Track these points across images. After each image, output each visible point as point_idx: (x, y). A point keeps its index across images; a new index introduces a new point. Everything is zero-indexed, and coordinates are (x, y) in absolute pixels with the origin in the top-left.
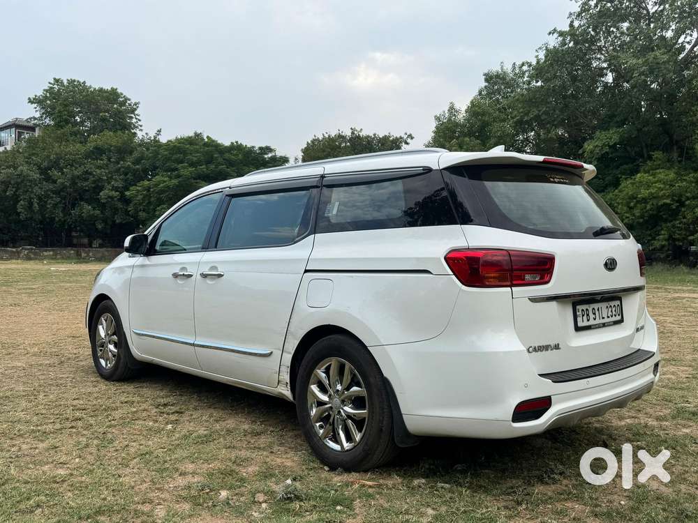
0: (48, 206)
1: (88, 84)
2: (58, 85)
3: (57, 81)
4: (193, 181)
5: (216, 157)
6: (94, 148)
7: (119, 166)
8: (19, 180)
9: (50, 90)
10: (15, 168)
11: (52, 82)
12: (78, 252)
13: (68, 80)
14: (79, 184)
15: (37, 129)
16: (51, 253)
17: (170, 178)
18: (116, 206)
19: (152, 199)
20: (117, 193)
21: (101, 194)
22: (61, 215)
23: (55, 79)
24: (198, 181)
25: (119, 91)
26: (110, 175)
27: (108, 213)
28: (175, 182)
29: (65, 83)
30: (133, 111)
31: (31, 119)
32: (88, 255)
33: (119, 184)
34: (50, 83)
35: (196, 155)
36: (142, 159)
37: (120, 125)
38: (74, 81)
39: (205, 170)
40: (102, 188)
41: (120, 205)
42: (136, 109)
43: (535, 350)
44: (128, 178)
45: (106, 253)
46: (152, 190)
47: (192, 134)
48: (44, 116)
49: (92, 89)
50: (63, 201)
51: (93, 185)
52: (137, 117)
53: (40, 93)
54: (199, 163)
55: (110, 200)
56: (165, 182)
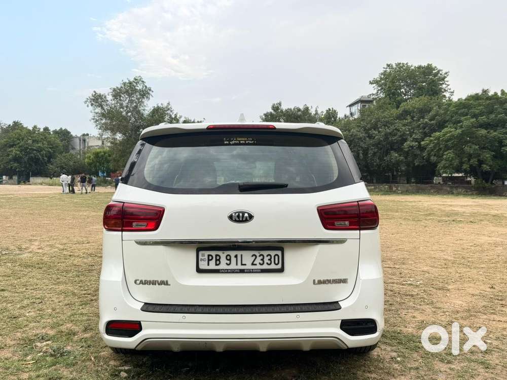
0: (369, 155)
1: (409, 64)
2: (389, 68)
3: (388, 65)
4: (474, 129)
5: (497, 108)
6: (403, 111)
7: (420, 122)
8: (352, 139)
9: (384, 73)
10: (349, 131)
11: (386, 66)
12: (390, 187)
13: (396, 64)
14: (390, 139)
15: (374, 102)
16: (373, 187)
17: (456, 128)
18: (415, 153)
19: (441, 146)
20: (417, 143)
21: (404, 145)
22: (378, 161)
23: (387, 65)
24: (479, 129)
25: (433, 66)
26: (412, 130)
27: (410, 159)
28: (459, 131)
29: (394, 66)
30: (443, 79)
31: (370, 95)
32: (397, 189)
33: (418, 136)
34: (384, 68)
35: (479, 108)
36: (436, 116)
37: (432, 91)
38: (400, 64)
39: (485, 119)
40: (405, 140)
41: (418, 152)
42: (445, 77)
43: (141, 282)
44: (426, 131)
45: (410, 188)
46: (441, 139)
47: (480, 92)
48: (380, 91)
49: (413, 68)
50: (380, 151)
51: (400, 139)
52: (446, 83)
53: (377, 76)
54: (481, 114)
55: (411, 149)
56: (451, 132)
